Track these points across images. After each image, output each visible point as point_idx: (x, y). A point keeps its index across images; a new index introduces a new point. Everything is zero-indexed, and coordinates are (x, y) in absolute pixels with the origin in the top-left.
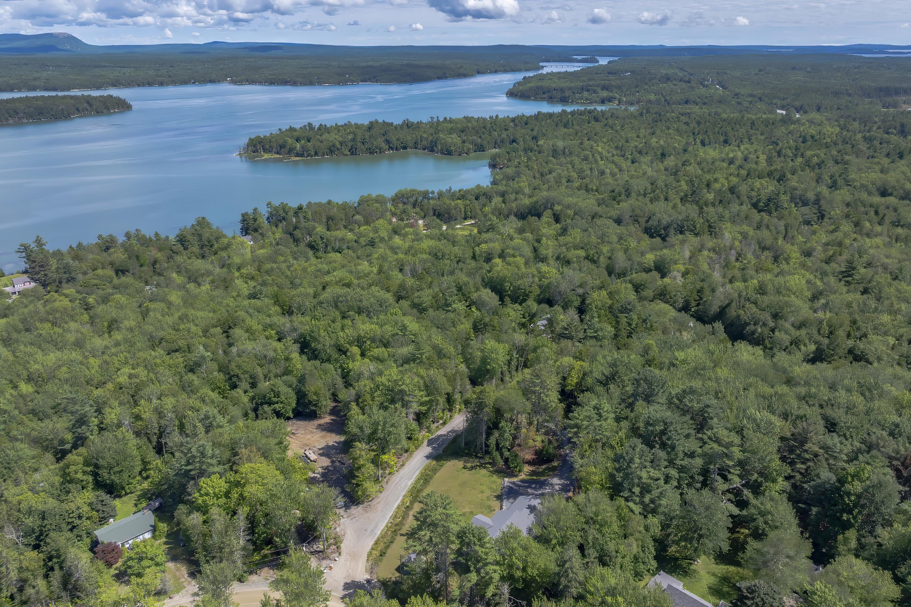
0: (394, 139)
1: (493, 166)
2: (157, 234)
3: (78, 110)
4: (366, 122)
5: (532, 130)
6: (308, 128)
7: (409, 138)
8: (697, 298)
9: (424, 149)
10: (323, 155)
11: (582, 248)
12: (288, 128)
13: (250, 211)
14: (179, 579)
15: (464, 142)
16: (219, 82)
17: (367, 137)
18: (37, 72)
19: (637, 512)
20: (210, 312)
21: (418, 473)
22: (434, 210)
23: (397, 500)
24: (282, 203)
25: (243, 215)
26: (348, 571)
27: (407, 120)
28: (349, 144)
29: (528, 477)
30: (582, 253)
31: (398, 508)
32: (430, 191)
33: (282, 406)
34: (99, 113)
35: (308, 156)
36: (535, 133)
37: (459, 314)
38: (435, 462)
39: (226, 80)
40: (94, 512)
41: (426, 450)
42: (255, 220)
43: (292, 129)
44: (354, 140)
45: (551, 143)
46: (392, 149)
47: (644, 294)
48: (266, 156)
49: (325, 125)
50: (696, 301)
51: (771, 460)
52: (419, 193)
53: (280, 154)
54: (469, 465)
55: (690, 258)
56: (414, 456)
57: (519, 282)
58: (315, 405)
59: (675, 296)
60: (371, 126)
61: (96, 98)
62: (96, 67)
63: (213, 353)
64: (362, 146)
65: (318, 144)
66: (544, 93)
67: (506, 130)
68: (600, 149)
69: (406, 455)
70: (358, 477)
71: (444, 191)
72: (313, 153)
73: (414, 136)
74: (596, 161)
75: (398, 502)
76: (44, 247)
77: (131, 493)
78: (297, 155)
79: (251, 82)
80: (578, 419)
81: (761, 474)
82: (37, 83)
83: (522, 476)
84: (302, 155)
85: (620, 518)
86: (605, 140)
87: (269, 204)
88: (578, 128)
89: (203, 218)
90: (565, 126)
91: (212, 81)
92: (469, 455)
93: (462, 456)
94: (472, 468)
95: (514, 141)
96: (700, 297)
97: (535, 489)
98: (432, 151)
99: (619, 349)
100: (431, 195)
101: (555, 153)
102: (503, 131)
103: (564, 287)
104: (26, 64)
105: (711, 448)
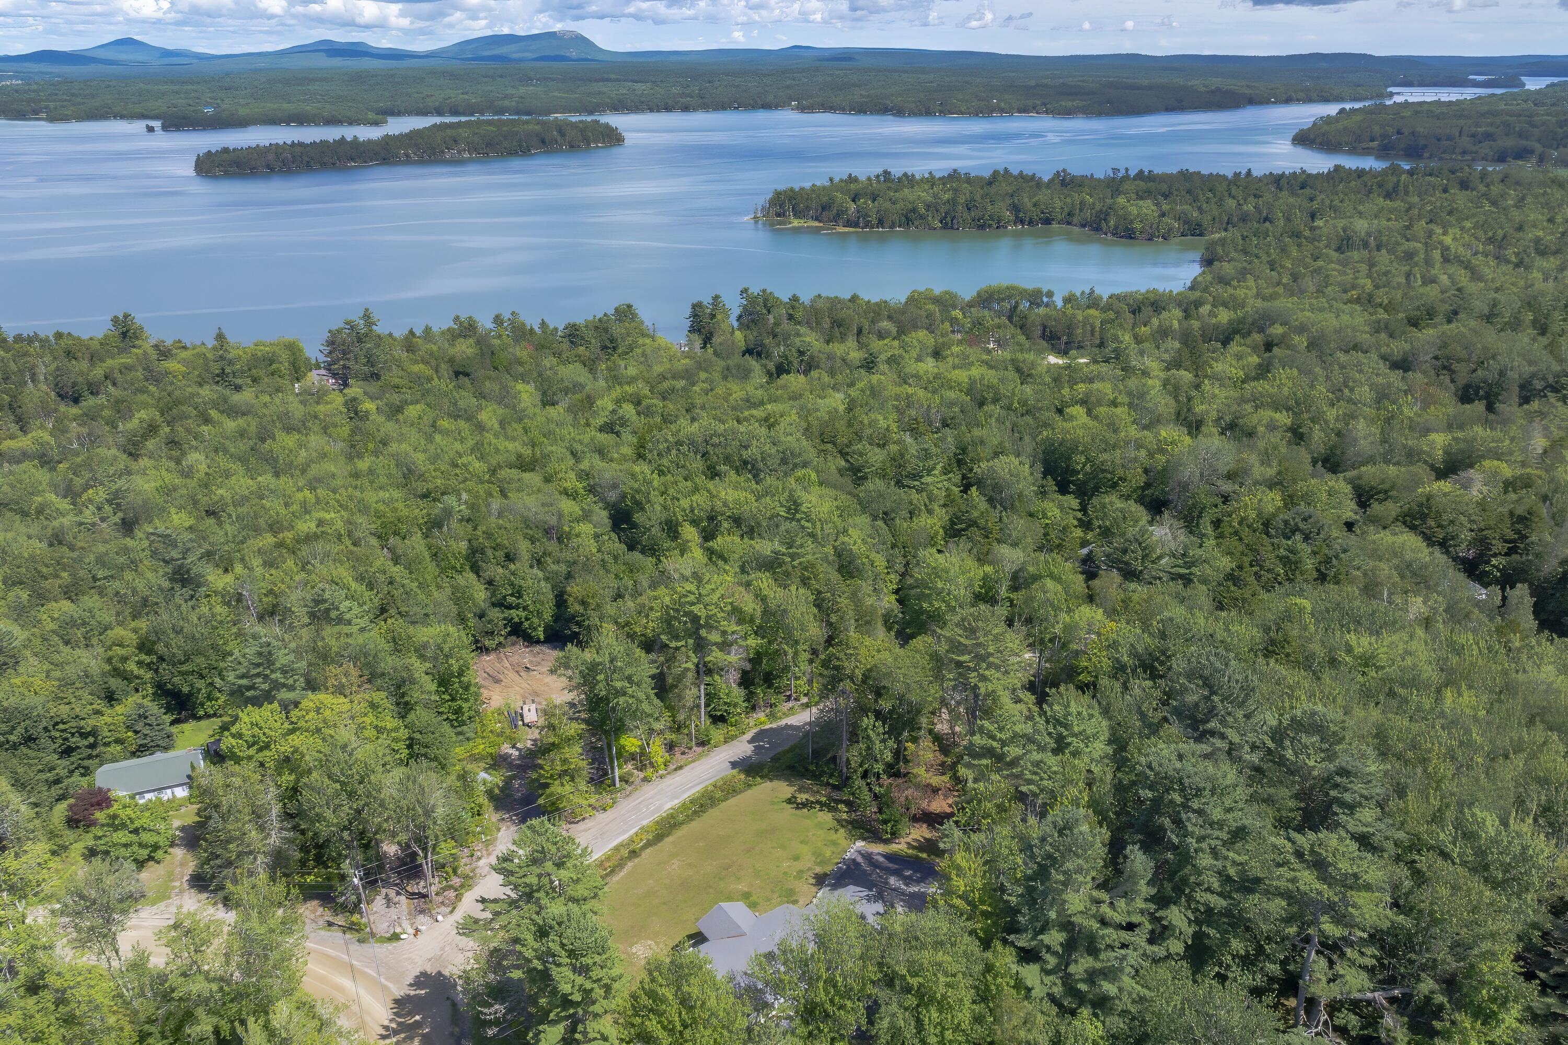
0: (1029, 205)
1: (1208, 262)
2: (543, 324)
3: (543, 142)
4: (987, 174)
5: (1312, 200)
6: (882, 178)
7: (1058, 204)
8: (1511, 535)
9: (1083, 226)
10: (892, 226)
11: (1288, 409)
12: (845, 177)
13: (707, 300)
14: (172, 881)
15: (1163, 215)
16: (776, 108)
17: (978, 197)
18: (513, 87)
19: (1039, 991)
20: (524, 444)
21: (698, 788)
22: (1045, 327)
23: (624, 832)
24: (764, 291)
25: (694, 306)
26: (442, 949)
27: (1064, 171)
28: (943, 210)
29: (910, 851)
30: (1284, 419)
31: (617, 849)
32: (1045, 290)
33: (523, 614)
34: (573, 147)
35: (866, 226)
36: (1315, 205)
37: (931, 499)
38: (743, 776)
39: (790, 105)
40: (130, 734)
41: (742, 748)
42: (713, 316)
43: (852, 179)
44: (953, 202)
45: (1341, 223)
46: (1022, 222)
47: (1376, 508)
48: (796, 223)
49: (913, 175)
50: (1506, 541)
51: (1491, 955)
52: (1023, 293)
53: (820, 221)
54: (803, 797)
55: (1545, 452)
56: (712, 754)
57: (1105, 456)
58: (579, 624)
59: (1452, 522)
60: (994, 178)
61: (572, 125)
62: (596, 81)
63: (472, 508)
64: (966, 215)
65: (888, 204)
66: (1372, 140)
67: (1255, 196)
68: (1448, 240)
69: (700, 749)
70: (541, 767)
71: (1078, 294)
72: (875, 222)
73: (1069, 200)
74: (1428, 262)
75: (624, 837)
76: (374, 327)
77: (215, 715)
78: (849, 224)
79: (828, 107)
80: (993, 738)
81: (1450, 983)
82: (506, 103)
83: (900, 847)
84: (856, 225)
85: (983, 996)
86: (1468, 224)
87: (745, 291)
88: (1415, 199)
89: (629, 306)
90: (1388, 196)
91: (767, 106)
92: (816, 777)
93: (803, 776)
94: (804, 805)
95: (1266, 219)
96: (1518, 532)
97: (908, 881)
98: (1098, 229)
99: (1221, 607)
100: (1045, 299)
101: (1344, 244)
102: (1251, 199)
103: (1189, 471)
104: (501, 76)
105: (1294, 880)
